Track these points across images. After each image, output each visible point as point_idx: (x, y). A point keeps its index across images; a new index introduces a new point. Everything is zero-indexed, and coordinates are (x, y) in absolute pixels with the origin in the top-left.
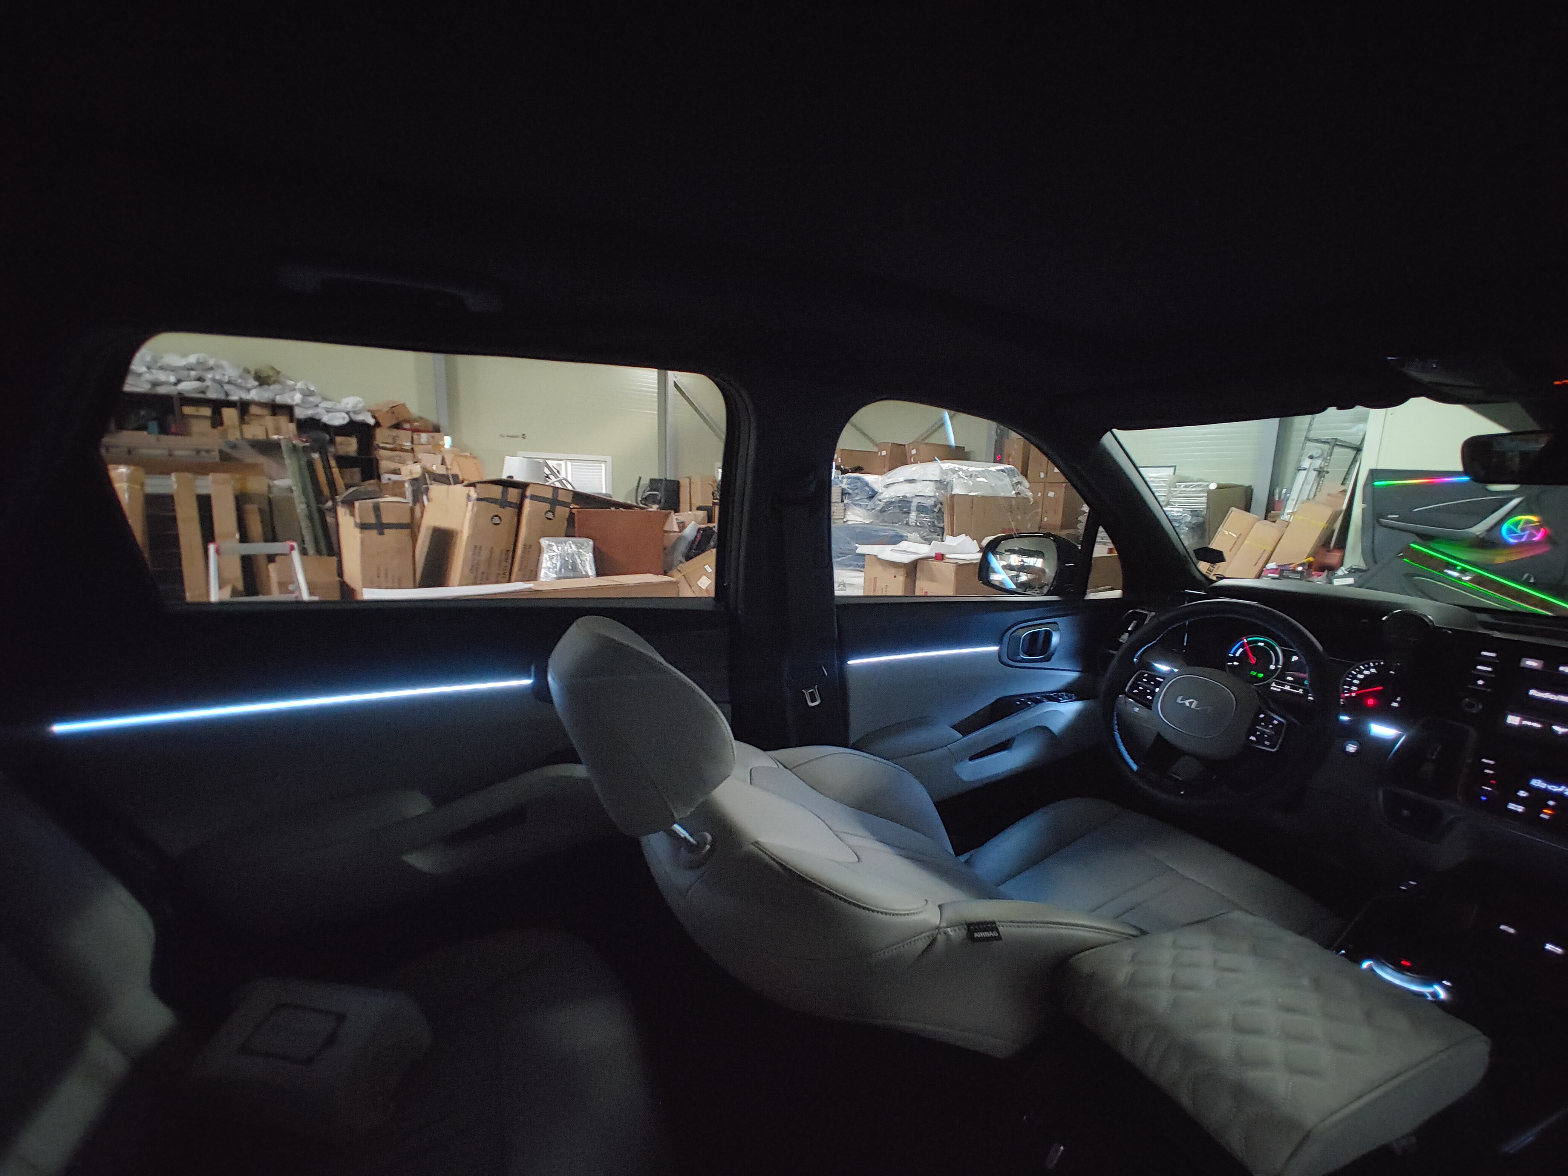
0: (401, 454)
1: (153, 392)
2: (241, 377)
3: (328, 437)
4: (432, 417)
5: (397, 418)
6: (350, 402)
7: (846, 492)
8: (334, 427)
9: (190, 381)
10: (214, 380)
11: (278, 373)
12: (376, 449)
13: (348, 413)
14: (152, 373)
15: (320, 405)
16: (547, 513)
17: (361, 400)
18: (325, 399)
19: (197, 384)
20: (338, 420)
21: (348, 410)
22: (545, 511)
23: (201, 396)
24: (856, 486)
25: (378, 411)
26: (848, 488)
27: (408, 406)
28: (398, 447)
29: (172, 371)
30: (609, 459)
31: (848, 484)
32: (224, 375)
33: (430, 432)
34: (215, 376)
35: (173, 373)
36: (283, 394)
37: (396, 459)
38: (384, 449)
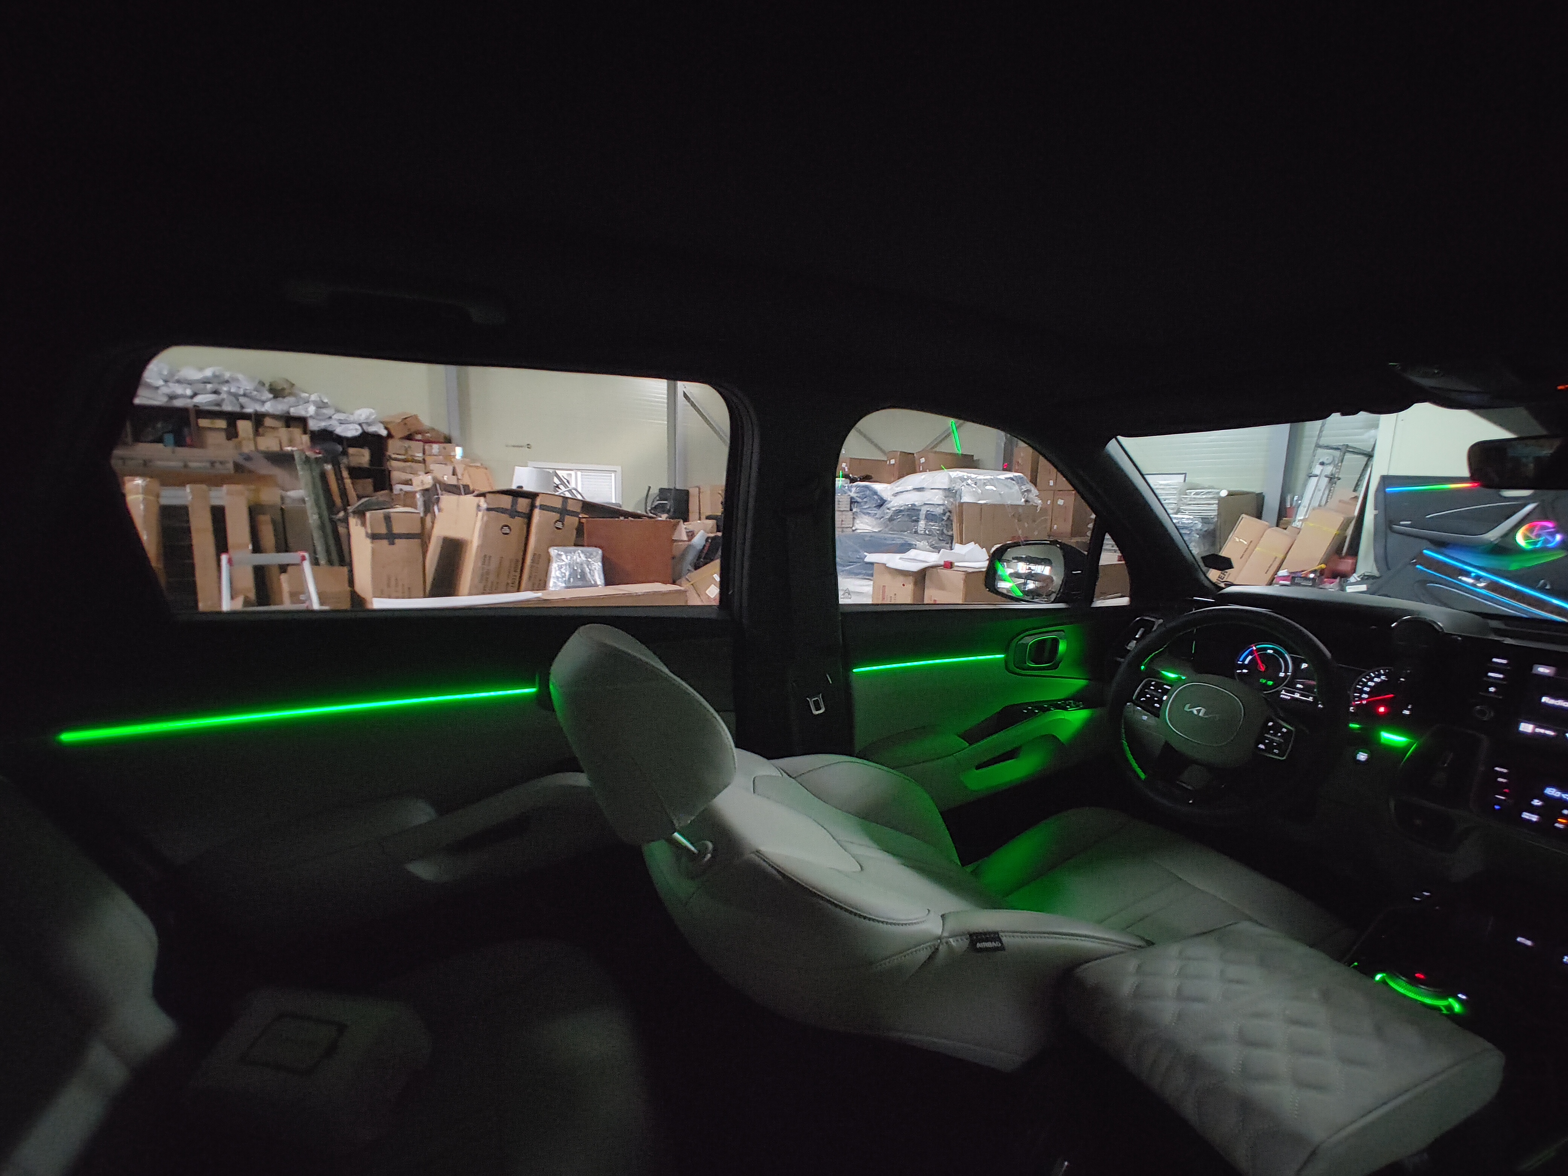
0: (413, 464)
1: (170, 405)
2: (256, 390)
3: (340, 448)
4: (443, 428)
5: (409, 429)
6: (363, 414)
7: (855, 501)
8: (347, 439)
9: (208, 394)
10: (229, 393)
11: (293, 385)
12: (388, 460)
13: (360, 425)
14: (169, 387)
15: (333, 417)
16: (556, 522)
17: (374, 411)
18: (338, 411)
19: (212, 397)
20: (352, 431)
21: (361, 422)
22: (554, 521)
23: (217, 408)
24: (864, 494)
25: (391, 422)
26: (857, 497)
27: (421, 418)
28: (410, 458)
29: (189, 384)
30: (619, 469)
31: (858, 493)
32: (239, 388)
33: (441, 443)
34: (230, 388)
35: (189, 386)
36: (296, 406)
37: (408, 470)
38: (396, 459)
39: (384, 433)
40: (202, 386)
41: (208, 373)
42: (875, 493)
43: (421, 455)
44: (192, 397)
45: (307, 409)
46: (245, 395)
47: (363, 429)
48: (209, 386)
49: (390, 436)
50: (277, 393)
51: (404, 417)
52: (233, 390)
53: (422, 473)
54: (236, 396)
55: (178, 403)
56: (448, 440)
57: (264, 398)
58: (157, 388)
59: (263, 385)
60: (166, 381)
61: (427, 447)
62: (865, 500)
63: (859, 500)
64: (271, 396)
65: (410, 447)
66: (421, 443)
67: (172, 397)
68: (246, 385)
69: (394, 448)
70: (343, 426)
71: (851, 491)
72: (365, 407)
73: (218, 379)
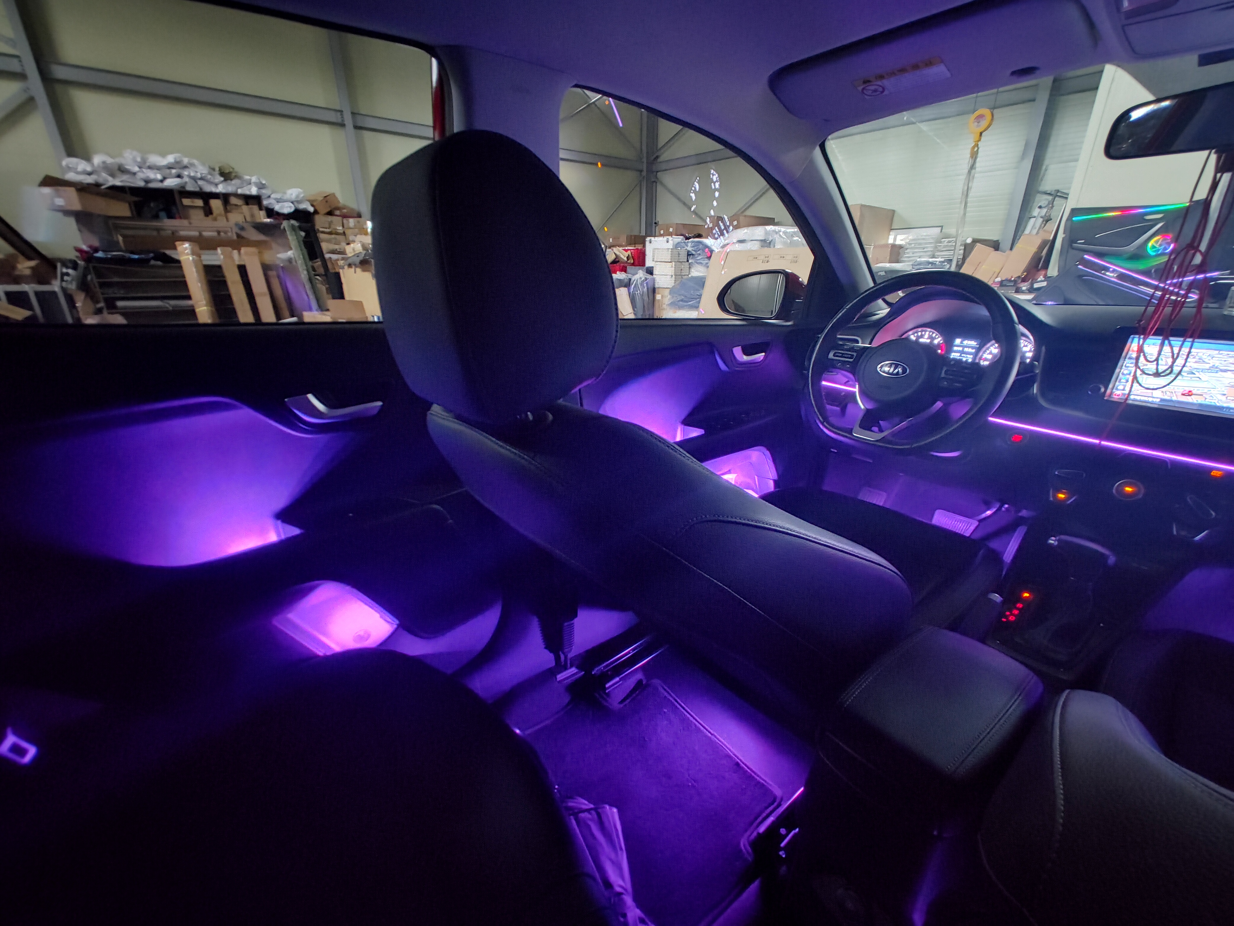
0: (337, 236)
2: (209, 174)
5: (330, 206)
6: (293, 193)
7: (691, 253)
8: (284, 214)
10: (190, 176)
12: (318, 233)
13: (293, 202)
15: (271, 197)
17: (302, 191)
18: (275, 191)
19: (177, 180)
20: (287, 208)
21: (293, 200)
24: (698, 248)
25: (316, 200)
26: (692, 250)
27: (337, 196)
28: (334, 231)
29: (158, 169)
31: (692, 247)
32: (197, 172)
33: (355, 217)
34: (190, 173)
35: (158, 171)
36: (243, 187)
37: (334, 241)
38: (323, 232)
39: (311, 209)
40: (168, 171)
41: (170, 159)
42: (707, 247)
43: (341, 228)
44: (162, 181)
45: (250, 189)
46: (202, 179)
47: (295, 206)
48: (174, 171)
49: (316, 212)
50: (227, 176)
51: (326, 195)
52: (192, 174)
53: (343, 244)
54: (194, 179)
55: (152, 185)
56: (359, 216)
57: (217, 181)
58: (134, 174)
59: (214, 169)
60: (140, 167)
61: (345, 221)
62: (698, 252)
63: (694, 253)
64: (222, 179)
65: (332, 222)
66: (340, 218)
67: (147, 181)
68: (201, 170)
69: (320, 222)
70: (280, 204)
71: (687, 246)
72: (294, 188)
73: (177, 164)
